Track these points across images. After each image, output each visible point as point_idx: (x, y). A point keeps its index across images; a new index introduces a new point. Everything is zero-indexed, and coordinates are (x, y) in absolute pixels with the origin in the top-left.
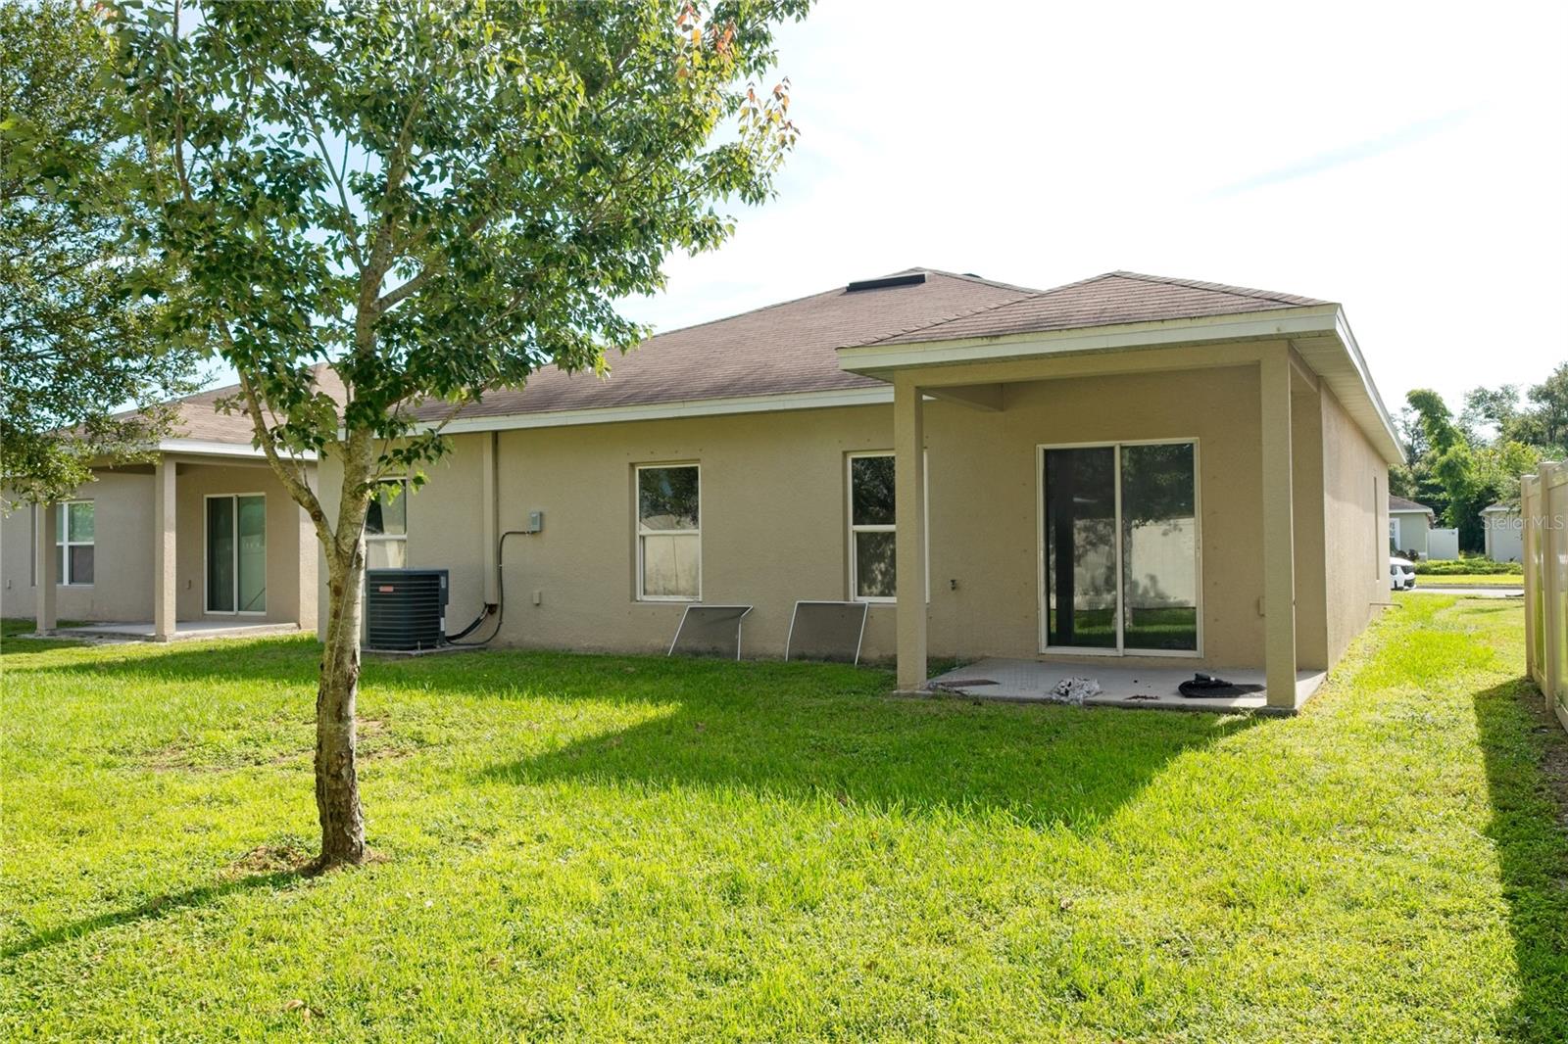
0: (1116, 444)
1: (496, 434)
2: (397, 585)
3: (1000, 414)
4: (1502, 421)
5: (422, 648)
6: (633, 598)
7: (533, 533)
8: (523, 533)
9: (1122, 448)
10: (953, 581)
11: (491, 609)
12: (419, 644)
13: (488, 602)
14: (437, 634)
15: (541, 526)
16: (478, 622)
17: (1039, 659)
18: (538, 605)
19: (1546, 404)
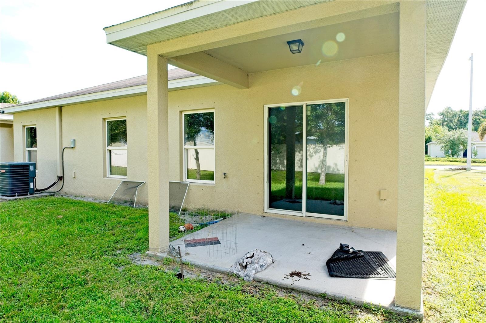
0: (304, 103)
1: (60, 108)
2: (7, 170)
3: (247, 90)
4: (431, 120)
5: (18, 196)
6: (105, 176)
7: (72, 148)
8: (69, 148)
9: (307, 106)
10: (225, 174)
11: (60, 178)
12: (17, 194)
13: (59, 176)
14: (28, 190)
15: (74, 144)
16: (55, 183)
17: (264, 215)
18: (74, 177)
19: (442, 117)
